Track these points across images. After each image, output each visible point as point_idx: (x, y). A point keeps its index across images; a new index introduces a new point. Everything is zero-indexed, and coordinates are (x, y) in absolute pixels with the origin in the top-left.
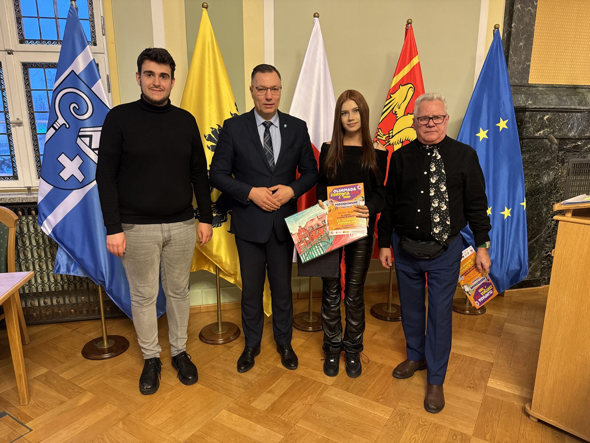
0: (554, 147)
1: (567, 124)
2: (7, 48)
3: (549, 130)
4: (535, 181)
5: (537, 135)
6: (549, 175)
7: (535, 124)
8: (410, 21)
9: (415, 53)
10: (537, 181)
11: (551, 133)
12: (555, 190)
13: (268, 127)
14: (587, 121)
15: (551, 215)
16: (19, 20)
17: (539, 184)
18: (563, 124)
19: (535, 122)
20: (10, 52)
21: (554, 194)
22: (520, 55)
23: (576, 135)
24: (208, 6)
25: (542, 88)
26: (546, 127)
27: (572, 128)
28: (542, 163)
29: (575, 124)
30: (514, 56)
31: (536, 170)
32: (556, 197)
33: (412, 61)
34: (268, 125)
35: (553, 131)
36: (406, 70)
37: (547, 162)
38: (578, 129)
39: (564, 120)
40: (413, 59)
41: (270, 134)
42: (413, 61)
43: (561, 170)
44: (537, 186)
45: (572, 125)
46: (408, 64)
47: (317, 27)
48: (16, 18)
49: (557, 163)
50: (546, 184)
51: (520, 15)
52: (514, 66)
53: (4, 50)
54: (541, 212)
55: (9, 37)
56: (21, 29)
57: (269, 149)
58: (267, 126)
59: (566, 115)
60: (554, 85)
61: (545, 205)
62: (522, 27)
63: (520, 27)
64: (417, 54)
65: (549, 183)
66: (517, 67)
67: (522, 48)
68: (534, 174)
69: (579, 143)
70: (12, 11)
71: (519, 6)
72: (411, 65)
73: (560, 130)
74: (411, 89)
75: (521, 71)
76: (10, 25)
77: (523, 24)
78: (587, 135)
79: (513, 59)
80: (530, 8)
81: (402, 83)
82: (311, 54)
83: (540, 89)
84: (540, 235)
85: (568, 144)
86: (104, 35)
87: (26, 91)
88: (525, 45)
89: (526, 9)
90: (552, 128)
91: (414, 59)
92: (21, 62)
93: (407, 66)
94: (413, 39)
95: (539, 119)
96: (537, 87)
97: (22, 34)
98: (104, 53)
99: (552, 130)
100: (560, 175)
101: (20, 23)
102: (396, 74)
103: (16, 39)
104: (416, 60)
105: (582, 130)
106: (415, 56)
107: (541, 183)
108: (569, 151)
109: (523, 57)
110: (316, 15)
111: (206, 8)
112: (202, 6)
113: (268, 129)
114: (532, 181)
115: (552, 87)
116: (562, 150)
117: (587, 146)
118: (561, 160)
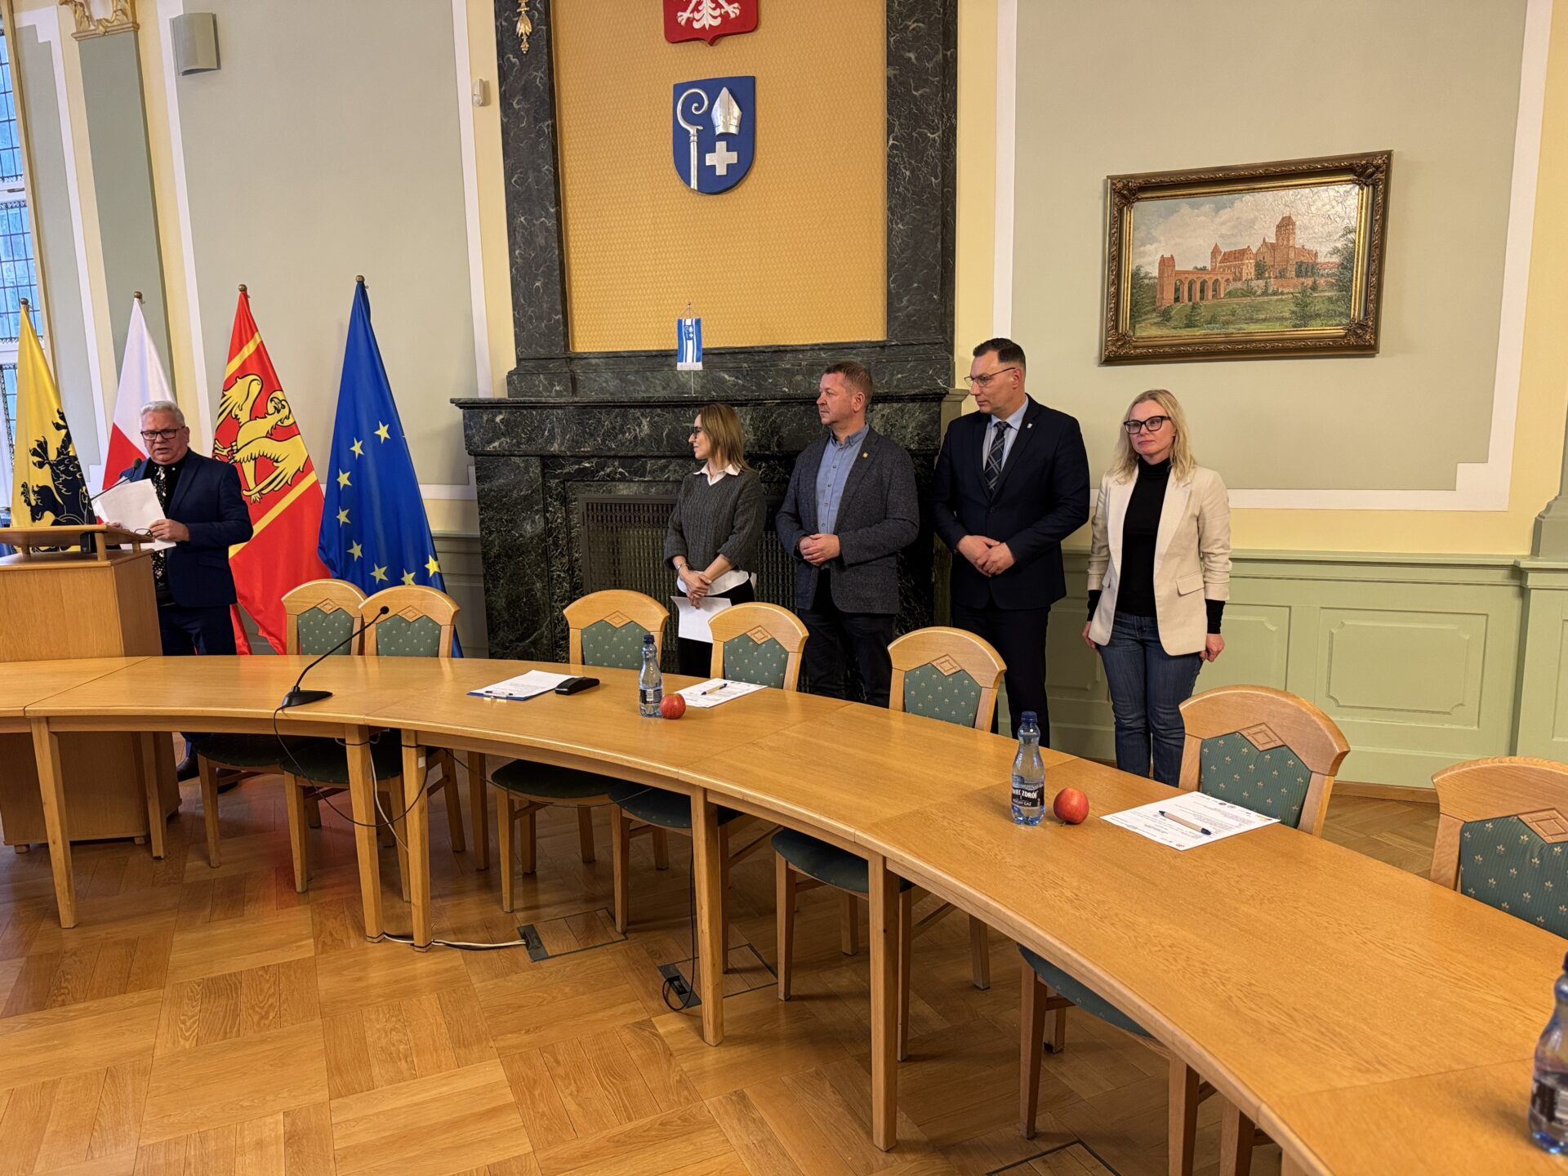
0: (533, 471)
1: (541, 430)
3: (509, 441)
4: (509, 531)
5: (490, 448)
6: (533, 522)
7: (482, 430)
8: (241, 287)
10: (513, 532)
11: (514, 445)
12: (557, 551)
14: (579, 423)
15: (559, 597)
17: (518, 538)
18: (533, 430)
19: (481, 427)
21: (556, 557)
22: (540, 303)
23: (563, 449)
25: (597, 360)
26: (504, 435)
27: (552, 437)
28: (516, 499)
29: (556, 430)
30: (529, 306)
31: (508, 511)
32: (561, 563)
35: (518, 442)
36: (244, 355)
37: (526, 498)
38: (564, 439)
39: (532, 422)
40: (252, 338)
42: (253, 341)
43: (561, 513)
44: (515, 540)
45: (552, 430)
49: (550, 500)
50: (532, 538)
51: (526, 233)
52: (532, 323)
54: (532, 590)
59: (534, 413)
60: (620, 352)
61: (537, 576)
62: (533, 255)
63: (530, 255)
64: (258, 331)
65: (537, 535)
66: (537, 325)
67: (541, 291)
68: (505, 517)
69: (587, 465)
71: (522, 219)
72: (249, 347)
73: (530, 440)
75: (546, 331)
77: (534, 249)
78: (586, 450)
79: (527, 312)
80: (543, 219)
81: (242, 372)
83: (594, 361)
84: (539, 632)
85: (564, 466)
88: (545, 285)
89: (535, 222)
90: (514, 438)
93: (244, 349)
95: (487, 421)
96: (586, 358)
99: (515, 441)
100: (561, 524)
102: (231, 358)
105: (573, 440)
107: (521, 536)
108: (569, 477)
109: (545, 306)
114: (505, 531)
115: (616, 356)
116: (555, 477)
117: (603, 469)
118: (557, 495)
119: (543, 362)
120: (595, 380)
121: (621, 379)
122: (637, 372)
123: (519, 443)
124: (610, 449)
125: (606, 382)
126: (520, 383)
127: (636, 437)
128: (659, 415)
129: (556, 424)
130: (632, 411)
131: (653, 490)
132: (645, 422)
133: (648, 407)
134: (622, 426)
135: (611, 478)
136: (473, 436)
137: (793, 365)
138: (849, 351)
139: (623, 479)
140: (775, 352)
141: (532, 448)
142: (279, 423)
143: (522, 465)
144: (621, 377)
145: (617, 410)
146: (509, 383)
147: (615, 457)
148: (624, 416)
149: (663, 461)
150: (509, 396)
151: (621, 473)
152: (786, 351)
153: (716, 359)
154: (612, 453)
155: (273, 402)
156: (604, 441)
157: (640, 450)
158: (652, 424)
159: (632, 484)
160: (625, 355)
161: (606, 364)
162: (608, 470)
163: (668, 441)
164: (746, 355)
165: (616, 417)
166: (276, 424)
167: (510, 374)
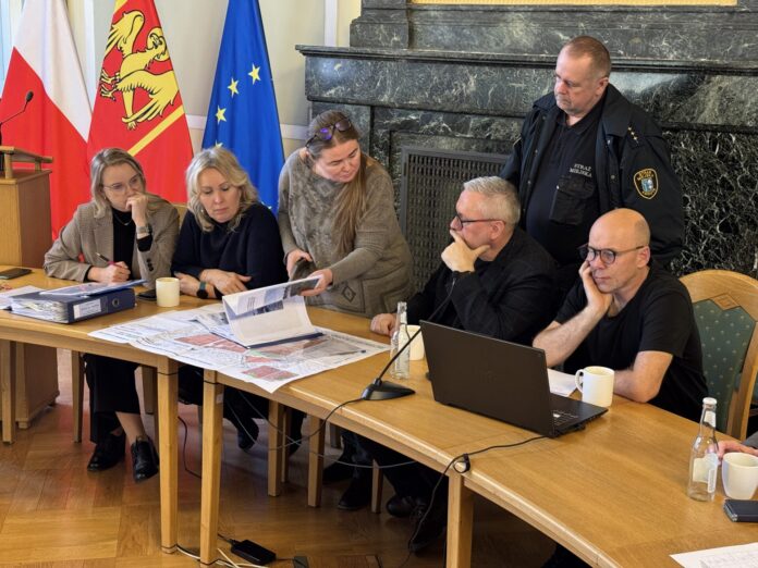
0: (363, 120)
1: (374, 80)
3: (344, 89)
5: (326, 95)
7: (321, 77)
11: (349, 93)
14: (409, 77)
18: (366, 80)
23: (392, 101)
26: (339, 83)
27: (383, 88)
29: (388, 81)
38: (394, 90)
39: (367, 72)
43: (385, 162)
45: (384, 82)
49: (376, 148)
59: (370, 64)
60: (459, 5)
69: (414, 118)
73: (363, 89)
78: (413, 102)
81: (127, 9)
85: (392, 116)
90: (349, 87)
96: (425, 10)
99: (349, 90)
105: (402, 93)
108: (395, 128)
115: (455, 9)
116: (382, 127)
117: (427, 123)
118: (383, 144)
119: (385, 12)
120: (432, 33)
121: (456, 33)
122: (472, 26)
123: (353, 92)
124: (436, 103)
125: (442, 35)
126: (362, 32)
127: (461, 94)
128: (486, 73)
129: (388, 76)
130: (461, 67)
131: (474, 147)
132: (472, 80)
133: (477, 64)
134: (449, 83)
135: (435, 132)
136: (313, 82)
137: (632, 27)
138: (694, 15)
139: (446, 133)
140: (615, 12)
141: (364, 98)
142: (156, 58)
143: (354, 113)
144: (456, 30)
145: (447, 66)
146: (352, 31)
147: (440, 111)
148: (453, 72)
149: (486, 119)
150: (351, 45)
151: (444, 128)
152: (626, 12)
153: (553, 17)
154: (438, 108)
156: (431, 95)
157: (465, 106)
158: (480, 82)
159: (454, 140)
160: (464, 8)
161: (445, 17)
162: (433, 124)
163: (492, 100)
164: (584, 14)
165: (445, 73)
166: (153, 59)
167: (354, 23)
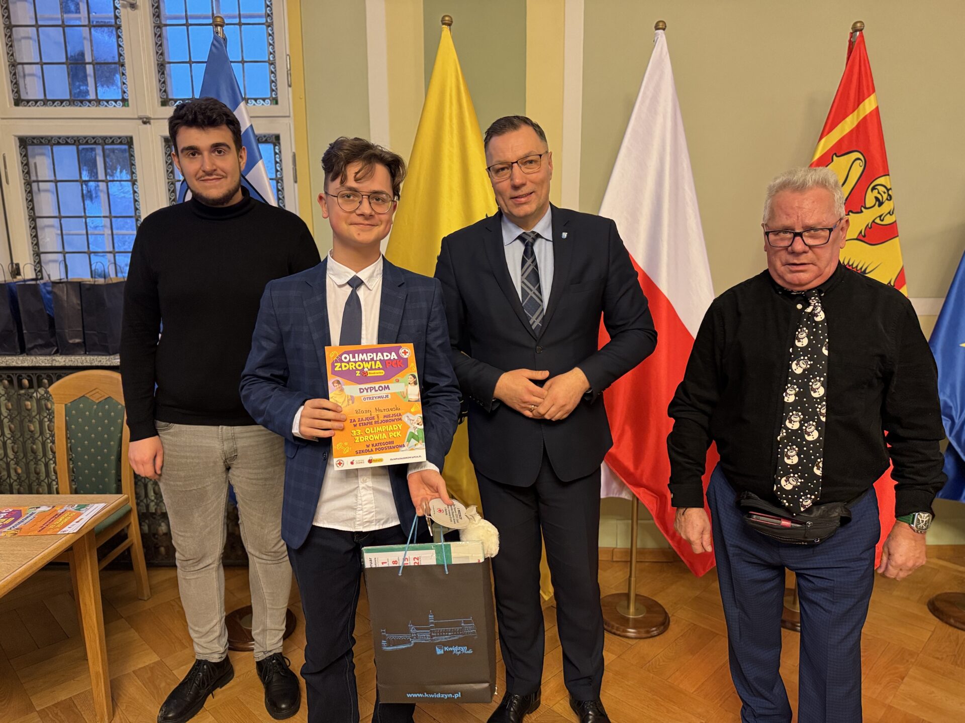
2: (142, 114)
8: (859, 25)
9: (868, 89)
13: (530, 244)
16: (161, 67)
20: (146, 121)
24: (452, 22)
33: (861, 106)
34: (529, 239)
36: (849, 124)
40: (864, 100)
41: (535, 259)
42: (864, 105)
46: (853, 111)
47: (662, 48)
48: (158, 64)
53: (136, 117)
55: (144, 95)
56: (164, 82)
57: (531, 290)
58: (528, 242)
64: (874, 91)
70: (152, 54)
72: (858, 115)
74: (860, 161)
76: (147, 78)
81: (839, 150)
82: (648, 101)
86: (290, 86)
87: (168, 183)
91: (867, 101)
92: (162, 136)
93: (851, 116)
94: (864, 60)
97: (165, 91)
98: (289, 117)
101: (163, 73)
102: (825, 133)
103: (156, 98)
104: (870, 104)
106: (869, 95)
110: (660, 26)
111: (449, 25)
112: (442, 21)
113: (529, 248)
142: (878, 221)
155: (876, 191)
166: (873, 221)
